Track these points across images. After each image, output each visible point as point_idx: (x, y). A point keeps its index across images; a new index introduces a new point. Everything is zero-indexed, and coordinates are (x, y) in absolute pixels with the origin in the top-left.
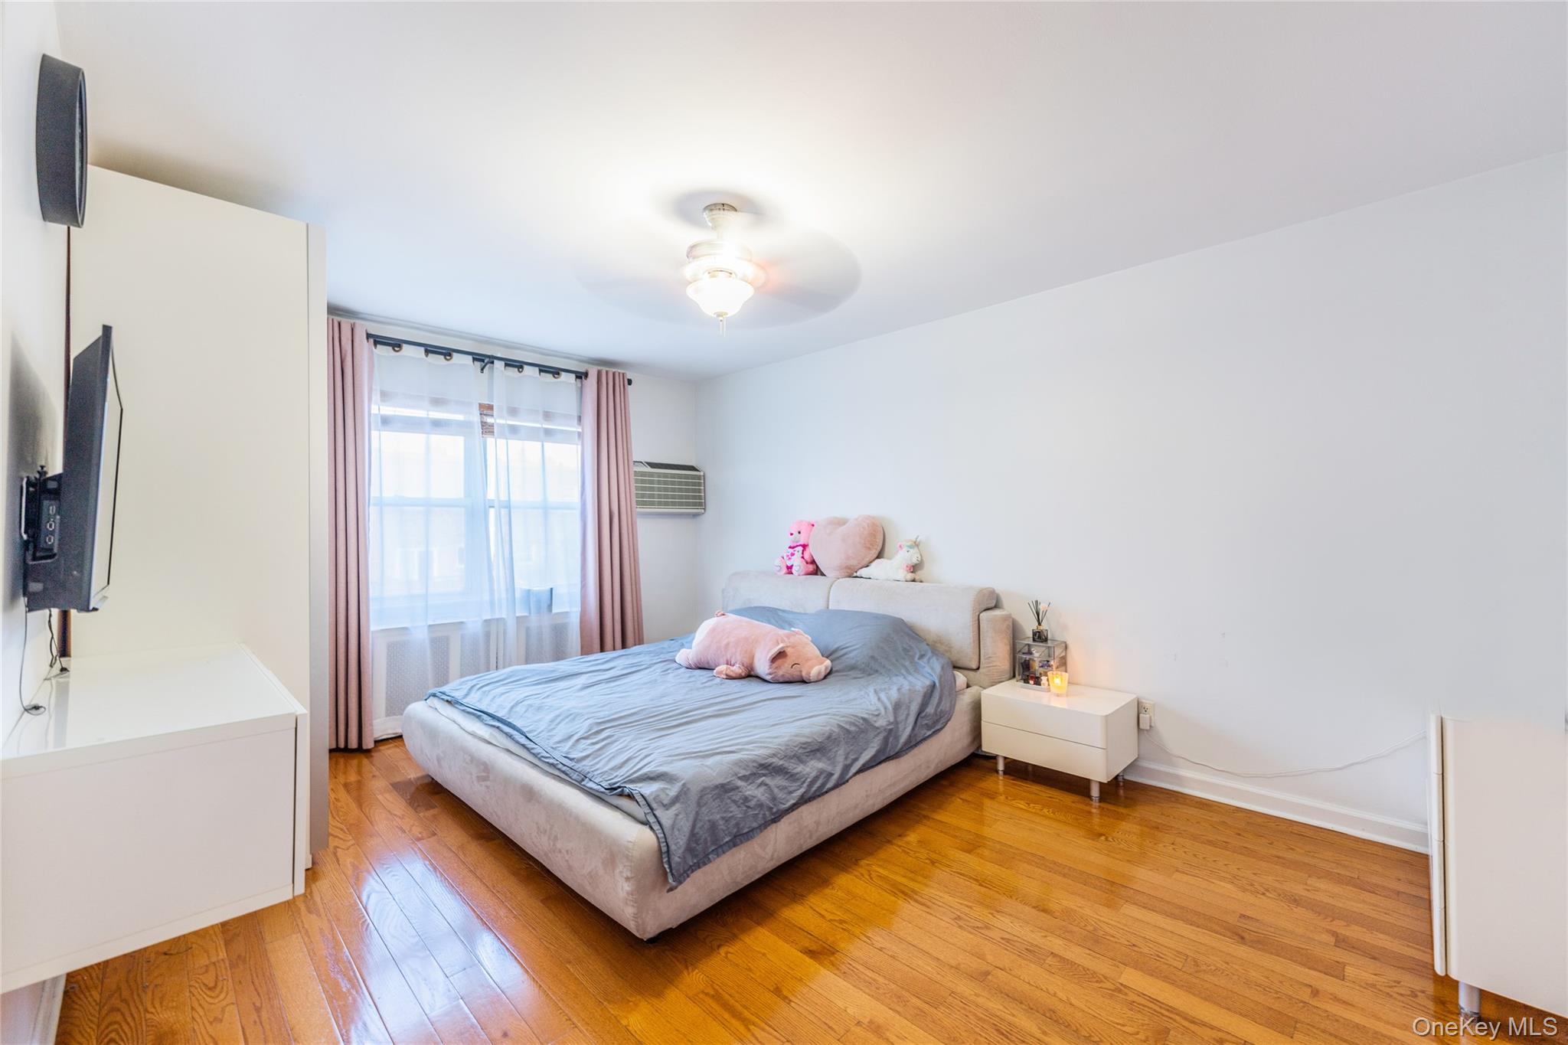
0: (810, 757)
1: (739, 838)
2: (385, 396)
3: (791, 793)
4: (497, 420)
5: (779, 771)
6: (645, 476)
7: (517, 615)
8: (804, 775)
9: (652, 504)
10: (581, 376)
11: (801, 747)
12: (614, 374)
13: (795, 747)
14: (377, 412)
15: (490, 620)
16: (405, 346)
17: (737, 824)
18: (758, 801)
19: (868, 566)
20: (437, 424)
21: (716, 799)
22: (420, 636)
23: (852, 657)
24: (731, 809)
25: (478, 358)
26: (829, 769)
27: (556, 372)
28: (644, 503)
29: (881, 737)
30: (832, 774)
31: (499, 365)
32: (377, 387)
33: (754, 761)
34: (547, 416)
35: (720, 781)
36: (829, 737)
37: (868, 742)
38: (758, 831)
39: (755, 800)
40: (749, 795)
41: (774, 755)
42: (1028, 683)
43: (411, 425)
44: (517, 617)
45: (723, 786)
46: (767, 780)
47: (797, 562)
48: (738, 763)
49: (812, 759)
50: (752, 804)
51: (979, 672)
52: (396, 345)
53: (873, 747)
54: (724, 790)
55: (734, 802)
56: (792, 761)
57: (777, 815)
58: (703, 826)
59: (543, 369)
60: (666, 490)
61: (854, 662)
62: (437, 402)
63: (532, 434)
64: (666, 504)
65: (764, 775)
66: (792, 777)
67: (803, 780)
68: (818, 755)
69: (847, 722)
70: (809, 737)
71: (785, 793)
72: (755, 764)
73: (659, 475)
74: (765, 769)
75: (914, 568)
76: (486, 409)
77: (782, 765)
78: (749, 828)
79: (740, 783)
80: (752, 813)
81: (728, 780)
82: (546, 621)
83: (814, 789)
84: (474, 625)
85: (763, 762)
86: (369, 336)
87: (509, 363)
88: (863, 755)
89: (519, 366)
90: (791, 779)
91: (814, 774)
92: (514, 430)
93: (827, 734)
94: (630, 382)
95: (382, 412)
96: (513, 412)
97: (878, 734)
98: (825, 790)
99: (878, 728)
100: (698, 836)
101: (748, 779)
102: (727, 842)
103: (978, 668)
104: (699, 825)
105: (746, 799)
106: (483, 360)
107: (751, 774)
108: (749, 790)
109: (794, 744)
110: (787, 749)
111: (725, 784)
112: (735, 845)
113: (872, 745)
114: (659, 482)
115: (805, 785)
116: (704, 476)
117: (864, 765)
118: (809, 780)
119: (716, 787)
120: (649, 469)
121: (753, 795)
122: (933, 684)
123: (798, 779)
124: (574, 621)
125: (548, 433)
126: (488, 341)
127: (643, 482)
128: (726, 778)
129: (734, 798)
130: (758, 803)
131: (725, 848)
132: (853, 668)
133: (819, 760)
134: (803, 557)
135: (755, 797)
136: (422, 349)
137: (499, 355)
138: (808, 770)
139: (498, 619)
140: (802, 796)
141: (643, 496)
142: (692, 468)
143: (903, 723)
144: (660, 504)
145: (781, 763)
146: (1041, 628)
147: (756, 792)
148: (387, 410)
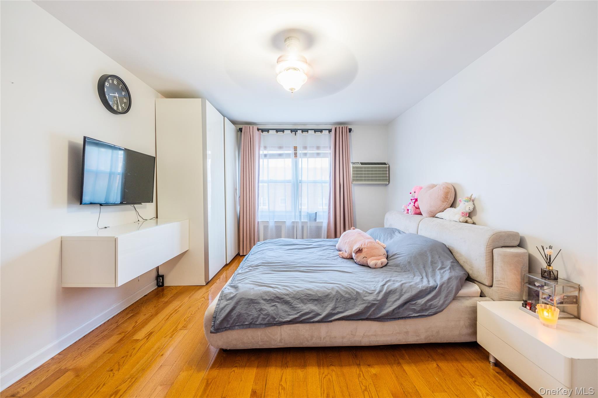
0: (310, 302)
1: (252, 325)
2: (265, 148)
3: (289, 315)
4: (299, 152)
5: (286, 303)
6: (358, 169)
7: (302, 221)
8: (301, 309)
9: (361, 180)
10: (330, 131)
11: (305, 296)
12: (342, 128)
13: (303, 294)
14: (262, 153)
15: (294, 222)
16: (270, 131)
17: (253, 319)
18: (268, 312)
19: (443, 212)
20: (280, 155)
21: (246, 304)
22: (272, 224)
23: (400, 260)
24: (253, 311)
25: (292, 131)
26: (319, 311)
27: (321, 131)
28: (357, 180)
29: (364, 306)
30: (319, 315)
31: (299, 132)
32: (262, 145)
33: (275, 294)
34: (318, 148)
35: (252, 297)
36: (327, 296)
37: (354, 306)
38: (264, 326)
39: (267, 311)
40: (264, 308)
41: (287, 295)
42: (526, 307)
43: (272, 156)
44: (302, 222)
45: (252, 300)
46: (279, 305)
47: (411, 207)
48: (266, 293)
49: (310, 303)
50: (264, 313)
51: (491, 288)
52: (268, 130)
53: (356, 309)
54: (252, 302)
55: (255, 308)
56: (298, 301)
57: (277, 323)
58: (236, 313)
59: (316, 131)
60: (368, 174)
61: (399, 262)
62: (280, 148)
63: (312, 156)
64: (368, 180)
65: (278, 302)
66: (293, 308)
67: (299, 311)
68: (316, 302)
69: (344, 291)
70: (314, 292)
71: (286, 314)
72: (274, 296)
73: (365, 168)
74: (278, 299)
75: (470, 215)
76: (295, 148)
77: (289, 301)
78: (259, 322)
79: (262, 301)
80: (262, 316)
81: (256, 298)
82: (314, 224)
83: (304, 318)
84: (289, 223)
85: (279, 296)
86: (258, 130)
87: (303, 131)
88: (348, 311)
89: (307, 131)
90: (292, 308)
91: (307, 311)
92: (305, 154)
93: (326, 294)
94: (350, 130)
95: (264, 153)
96: (305, 148)
97: (364, 303)
98: (312, 321)
99: (364, 300)
100: (232, 316)
101: (268, 301)
102: (246, 324)
103: (492, 286)
104: (234, 312)
105: (261, 310)
106: (294, 131)
107: (270, 299)
108: (266, 306)
109: (303, 293)
110: (297, 294)
111: (254, 299)
112: (249, 328)
113: (357, 308)
114: (365, 171)
115: (299, 314)
116: (389, 167)
117: (344, 317)
118: (302, 312)
119: (248, 299)
120: (361, 166)
121: (266, 309)
122: (435, 286)
123: (296, 310)
124: (325, 225)
125: (318, 154)
126: (295, 124)
127: (357, 171)
128: (256, 297)
129: (256, 307)
130: (268, 313)
131: (245, 326)
132: (397, 266)
133: (316, 305)
134: (414, 205)
135: (267, 310)
136: (275, 131)
137: (299, 128)
138: (304, 307)
139: (297, 222)
140: (296, 318)
141: (357, 177)
142: (385, 164)
143: (390, 303)
144: (365, 180)
145: (289, 299)
146: (551, 268)
147: (269, 308)
148: (266, 152)
